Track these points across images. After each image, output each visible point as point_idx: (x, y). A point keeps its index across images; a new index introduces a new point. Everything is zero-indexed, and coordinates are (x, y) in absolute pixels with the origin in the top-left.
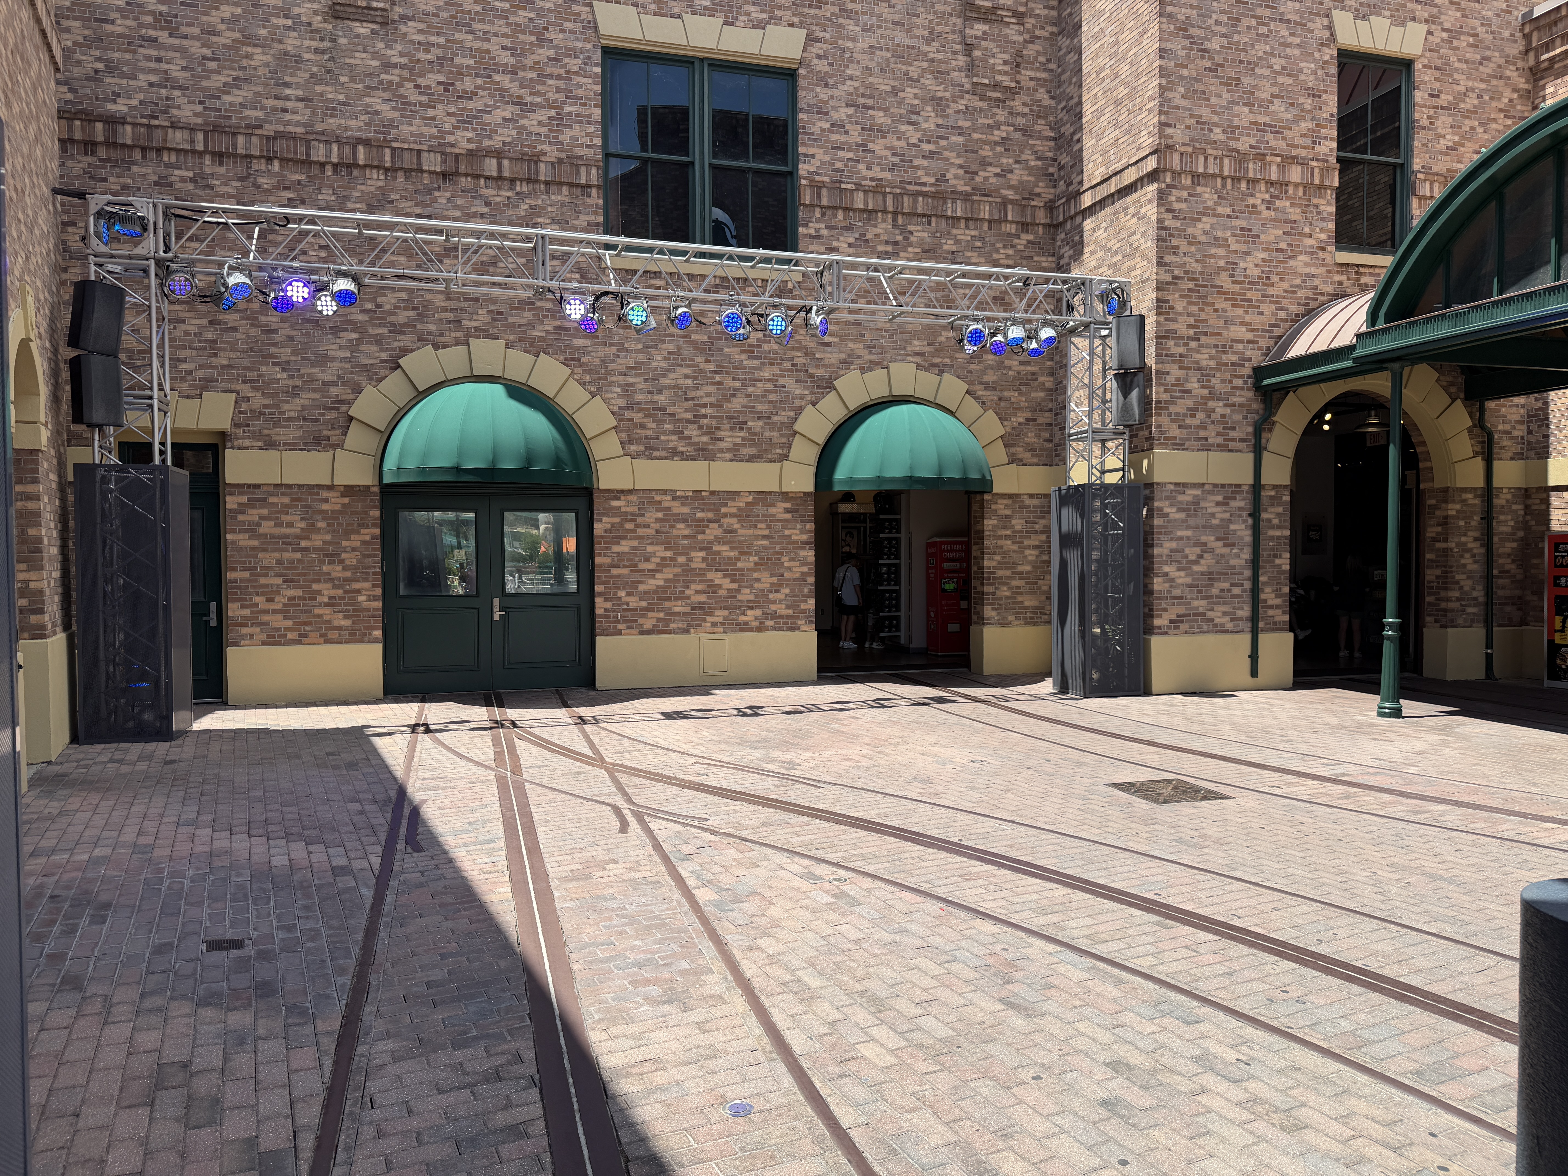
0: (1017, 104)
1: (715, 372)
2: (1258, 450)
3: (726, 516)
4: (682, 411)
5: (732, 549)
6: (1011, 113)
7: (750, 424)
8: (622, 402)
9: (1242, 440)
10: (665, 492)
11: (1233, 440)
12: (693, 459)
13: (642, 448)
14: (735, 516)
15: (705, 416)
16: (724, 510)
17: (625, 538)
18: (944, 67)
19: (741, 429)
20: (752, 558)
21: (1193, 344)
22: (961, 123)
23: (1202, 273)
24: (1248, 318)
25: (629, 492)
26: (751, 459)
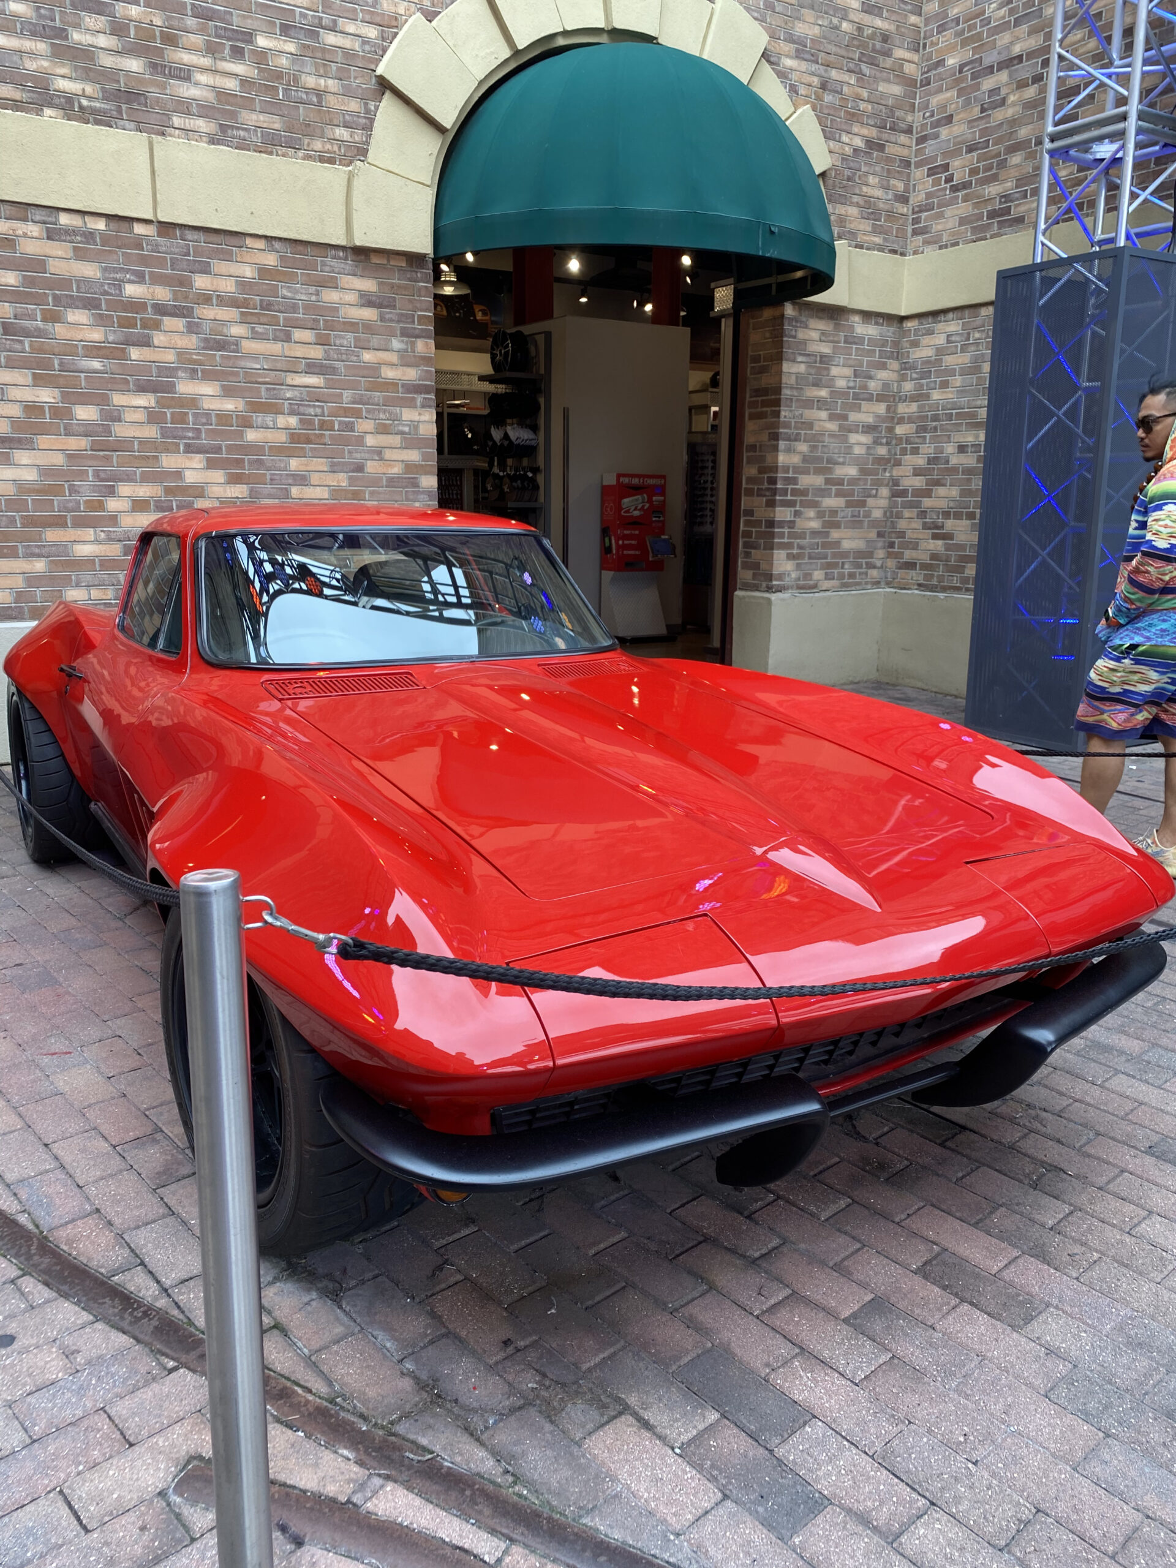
3: (206, 299)
5: (228, 392)
7: (262, 41)
10: (22, 210)
12: (102, 120)
14: (234, 303)
16: (201, 282)
19: (237, 53)
20: (281, 421)
26: (270, 143)
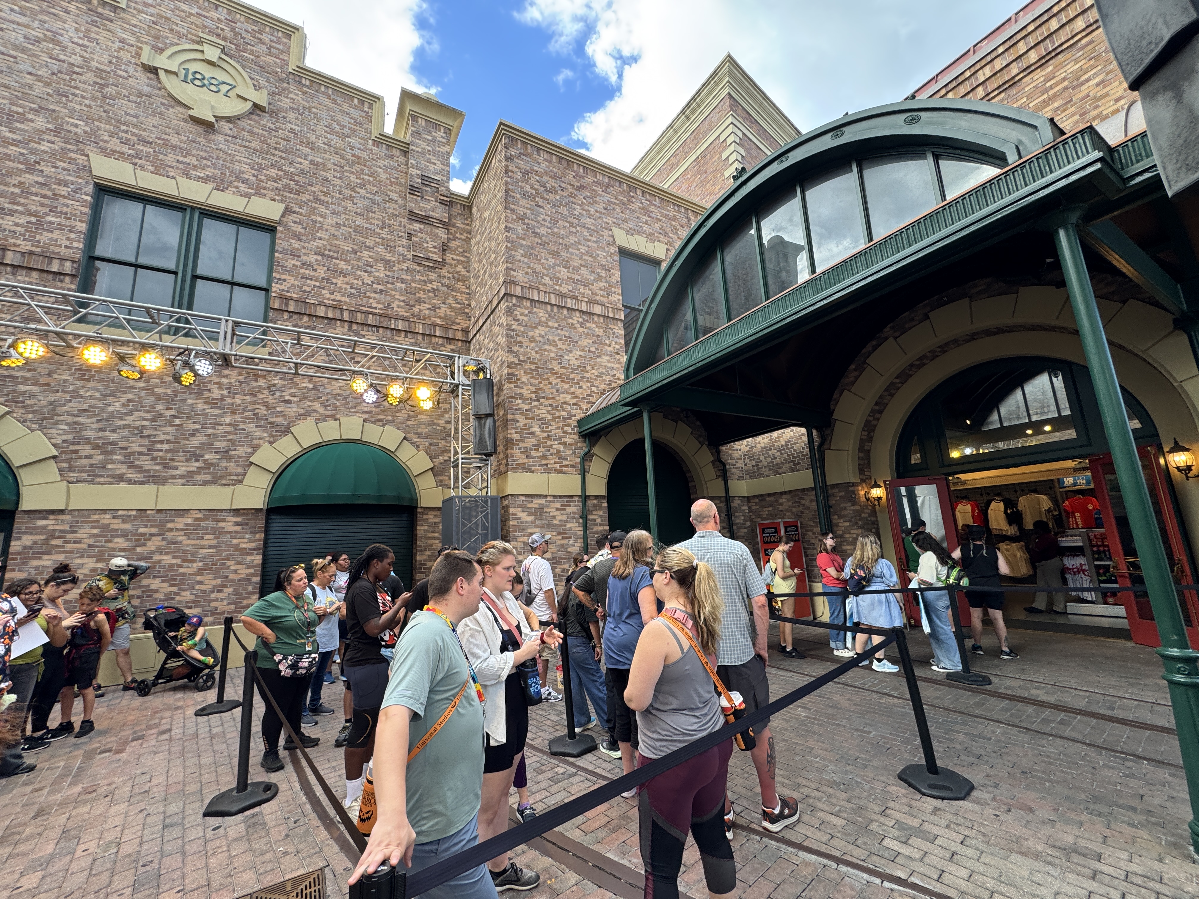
0: (444, 272)
1: (176, 417)
2: (584, 473)
3: (171, 530)
4: (134, 446)
5: (174, 557)
6: (439, 276)
7: (207, 457)
8: (69, 437)
9: (572, 467)
10: (105, 511)
11: (566, 466)
12: (142, 483)
13: (84, 475)
14: (182, 530)
15: (161, 450)
17: (49, 553)
18: (392, 244)
19: (197, 461)
20: (195, 565)
21: (535, 403)
22: (403, 277)
24: (572, 390)
25: (61, 512)
26: (205, 483)
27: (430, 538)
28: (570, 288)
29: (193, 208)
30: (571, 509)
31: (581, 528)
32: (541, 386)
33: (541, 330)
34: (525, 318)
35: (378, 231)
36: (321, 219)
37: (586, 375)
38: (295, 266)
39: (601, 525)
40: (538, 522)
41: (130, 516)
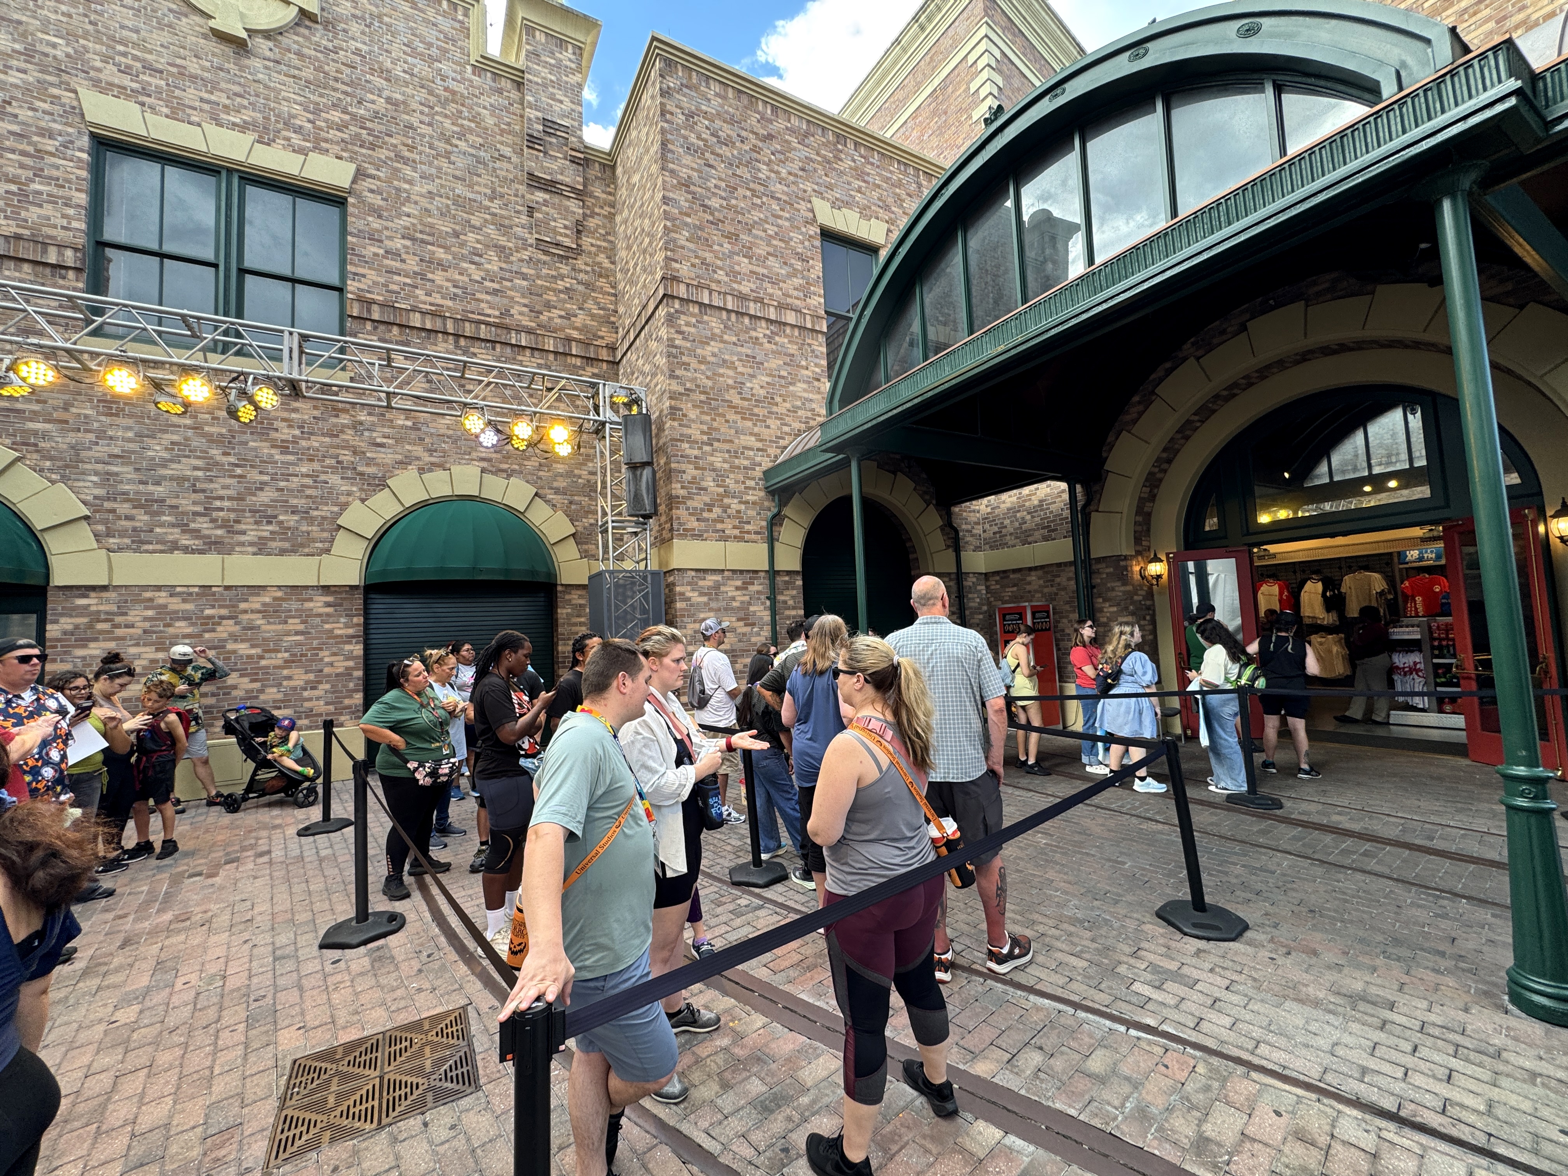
0: (580, 263)
1: (237, 465)
2: (772, 541)
3: (245, 612)
4: (187, 503)
5: (253, 646)
6: (574, 269)
7: (281, 518)
8: (99, 492)
9: (756, 533)
10: (159, 588)
11: (749, 533)
12: (201, 552)
13: (127, 541)
14: (259, 612)
15: (222, 509)
17: (96, 640)
18: (507, 222)
19: (269, 523)
20: (280, 655)
21: (707, 448)
22: (524, 270)
23: (712, 388)
24: (756, 430)
25: (104, 588)
26: (282, 552)
27: (575, 624)
28: (753, 287)
29: (230, 171)
30: (755, 588)
31: (768, 613)
32: (715, 424)
33: (714, 347)
34: (692, 330)
35: (487, 203)
36: (407, 186)
37: (775, 409)
38: (376, 255)
39: (794, 608)
40: (713, 605)
41: (191, 594)
